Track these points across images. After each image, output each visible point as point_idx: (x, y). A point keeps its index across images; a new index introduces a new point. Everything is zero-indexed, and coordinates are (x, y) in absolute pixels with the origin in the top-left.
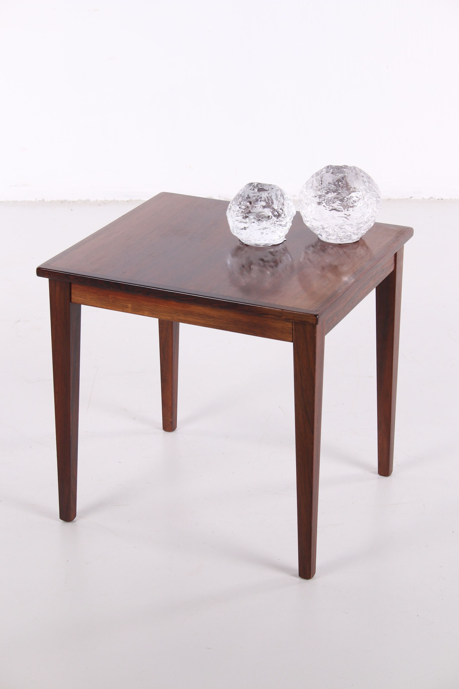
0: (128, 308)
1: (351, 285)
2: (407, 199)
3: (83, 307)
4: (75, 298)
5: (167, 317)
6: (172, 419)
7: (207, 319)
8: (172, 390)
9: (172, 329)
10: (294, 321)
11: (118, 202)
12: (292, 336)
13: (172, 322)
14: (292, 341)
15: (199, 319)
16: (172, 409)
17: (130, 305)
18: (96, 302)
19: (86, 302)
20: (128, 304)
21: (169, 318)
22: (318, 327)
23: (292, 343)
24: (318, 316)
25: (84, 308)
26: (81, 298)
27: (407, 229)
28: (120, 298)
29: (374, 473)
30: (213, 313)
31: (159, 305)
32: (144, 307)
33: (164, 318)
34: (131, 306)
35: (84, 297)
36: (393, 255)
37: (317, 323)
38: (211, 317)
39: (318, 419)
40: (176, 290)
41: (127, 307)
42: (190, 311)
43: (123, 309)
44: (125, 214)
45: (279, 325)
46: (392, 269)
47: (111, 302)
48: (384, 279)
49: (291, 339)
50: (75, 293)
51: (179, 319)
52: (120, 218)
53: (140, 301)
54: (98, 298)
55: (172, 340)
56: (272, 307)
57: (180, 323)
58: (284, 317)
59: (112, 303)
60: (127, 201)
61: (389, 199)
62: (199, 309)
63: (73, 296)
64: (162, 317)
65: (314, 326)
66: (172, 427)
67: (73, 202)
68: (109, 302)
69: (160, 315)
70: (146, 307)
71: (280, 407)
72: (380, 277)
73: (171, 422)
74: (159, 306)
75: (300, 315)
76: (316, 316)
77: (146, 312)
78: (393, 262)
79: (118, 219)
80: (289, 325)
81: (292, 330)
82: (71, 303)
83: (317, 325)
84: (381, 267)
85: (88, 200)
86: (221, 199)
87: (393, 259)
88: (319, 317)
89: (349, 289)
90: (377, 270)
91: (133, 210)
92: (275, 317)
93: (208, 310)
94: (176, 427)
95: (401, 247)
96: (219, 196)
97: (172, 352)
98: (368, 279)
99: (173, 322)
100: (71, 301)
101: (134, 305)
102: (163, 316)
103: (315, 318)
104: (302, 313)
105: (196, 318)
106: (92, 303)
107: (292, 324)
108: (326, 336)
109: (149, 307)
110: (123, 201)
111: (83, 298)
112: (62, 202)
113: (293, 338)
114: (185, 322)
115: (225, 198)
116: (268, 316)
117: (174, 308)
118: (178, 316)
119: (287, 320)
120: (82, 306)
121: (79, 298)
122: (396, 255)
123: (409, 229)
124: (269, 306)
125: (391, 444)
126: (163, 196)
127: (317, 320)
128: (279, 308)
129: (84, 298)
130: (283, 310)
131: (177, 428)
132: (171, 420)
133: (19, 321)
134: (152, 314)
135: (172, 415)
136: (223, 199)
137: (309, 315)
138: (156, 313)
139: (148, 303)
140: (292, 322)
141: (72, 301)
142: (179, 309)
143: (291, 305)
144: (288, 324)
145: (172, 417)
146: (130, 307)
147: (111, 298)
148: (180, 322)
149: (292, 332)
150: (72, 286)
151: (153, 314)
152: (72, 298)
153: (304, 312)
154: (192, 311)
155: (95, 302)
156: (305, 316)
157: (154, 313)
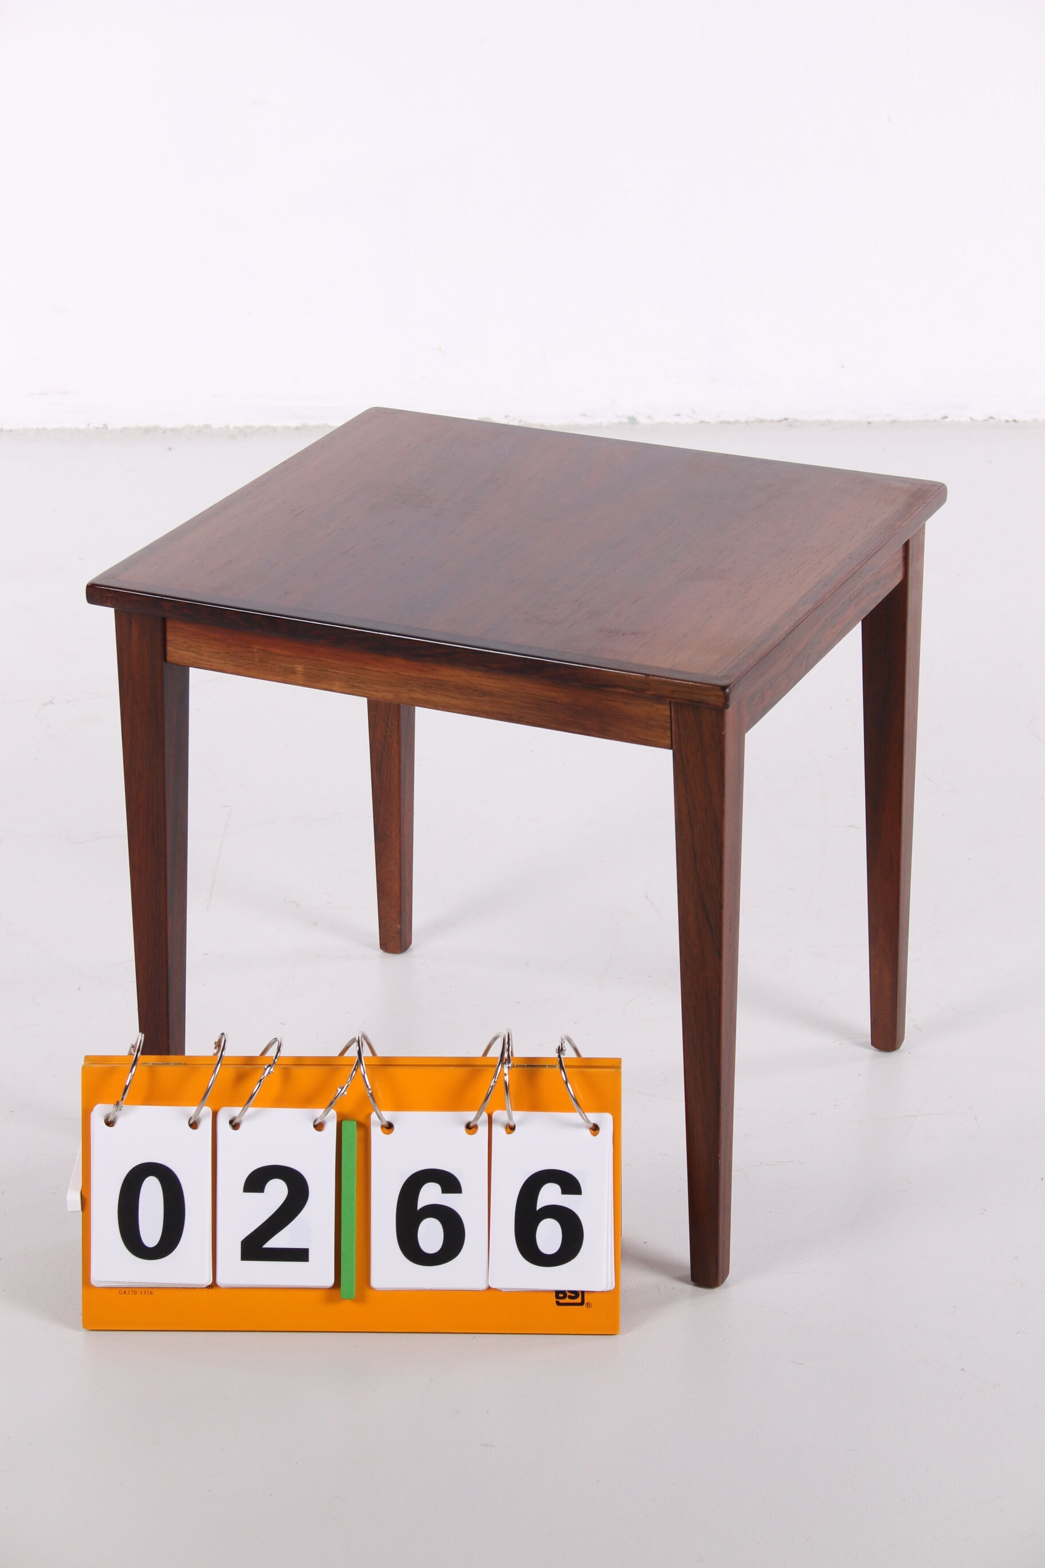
0: (295, 673)
1: (803, 617)
2: (935, 421)
3: (193, 672)
4: (175, 652)
5: (386, 695)
6: (401, 925)
7: (475, 698)
8: (401, 858)
9: (399, 721)
10: (674, 700)
11: (275, 430)
12: (670, 735)
13: (399, 706)
14: (670, 746)
15: (458, 699)
16: (400, 900)
17: (299, 668)
18: (223, 662)
19: (199, 662)
20: (295, 666)
21: (389, 696)
22: (730, 713)
23: (670, 752)
24: (727, 690)
25: (196, 675)
26: (188, 651)
27: (933, 485)
28: (278, 651)
29: (862, 1045)
30: (491, 684)
31: (368, 668)
32: (333, 671)
33: (378, 696)
34: (302, 670)
35: (195, 650)
36: (900, 547)
37: (726, 705)
38: (485, 694)
39: (731, 923)
40: (405, 633)
41: (293, 672)
42: (437, 680)
43: (286, 676)
44: (289, 459)
45: (641, 709)
46: (898, 580)
47: (257, 660)
48: (881, 602)
49: (669, 742)
50: (175, 642)
51: (413, 699)
52: (276, 467)
53: (323, 659)
54: (226, 653)
55: (399, 742)
56: (623, 669)
57: (416, 708)
58: (650, 692)
59: (259, 662)
60: (297, 428)
61: (894, 422)
62: (458, 676)
63: (169, 648)
64: (374, 693)
65: (720, 711)
66: (401, 944)
67: (172, 430)
68: (252, 660)
69: (369, 691)
70: (337, 671)
71: (646, 897)
72: (870, 598)
73: (400, 933)
74: (366, 669)
75: (688, 686)
76: (723, 688)
77: (338, 684)
78: (900, 561)
79: (273, 470)
80: (663, 710)
81: (669, 721)
82: (165, 664)
83: (726, 711)
84: (873, 574)
85: (207, 427)
86: (512, 423)
87: (900, 555)
88: (730, 690)
89: (800, 625)
90: (865, 582)
91: (307, 449)
92: (633, 692)
93: (478, 677)
94: (410, 943)
95: (918, 529)
96: (506, 417)
97: (399, 772)
98: (844, 603)
99: (402, 705)
100: (165, 660)
101: (310, 667)
102: (377, 691)
103: (721, 693)
104: (691, 682)
105: (452, 695)
106: (214, 664)
107: (669, 707)
108: (747, 735)
109: (344, 673)
110: (288, 428)
111: (193, 652)
112: (147, 431)
113: (673, 739)
114: (427, 706)
115: (520, 421)
116: (615, 690)
117: (400, 673)
118: (410, 690)
119: (659, 698)
120: (191, 669)
121: (184, 652)
122: (906, 546)
123: (936, 486)
124: (616, 668)
125: (900, 977)
126: (376, 416)
127: (726, 698)
128: (638, 671)
129: (196, 652)
130: (648, 675)
131: (412, 945)
132: (399, 926)
133: (53, 703)
134: (351, 688)
135: (401, 915)
136: (516, 423)
137: (709, 686)
138: (358, 685)
139: (341, 662)
140: (670, 702)
141: (169, 658)
142: (413, 675)
143: (667, 665)
144: (660, 706)
145: (401, 920)
146: (300, 671)
147: (258, 652)
148: (418, 706)
149: (669, 725)
150: (169, 624)
151: (353, 687)
152: (168, 652)
153: (698, 680)
154: (441, 680)
155: (220, 661)
156: (699, 688)
157: (355, 685)
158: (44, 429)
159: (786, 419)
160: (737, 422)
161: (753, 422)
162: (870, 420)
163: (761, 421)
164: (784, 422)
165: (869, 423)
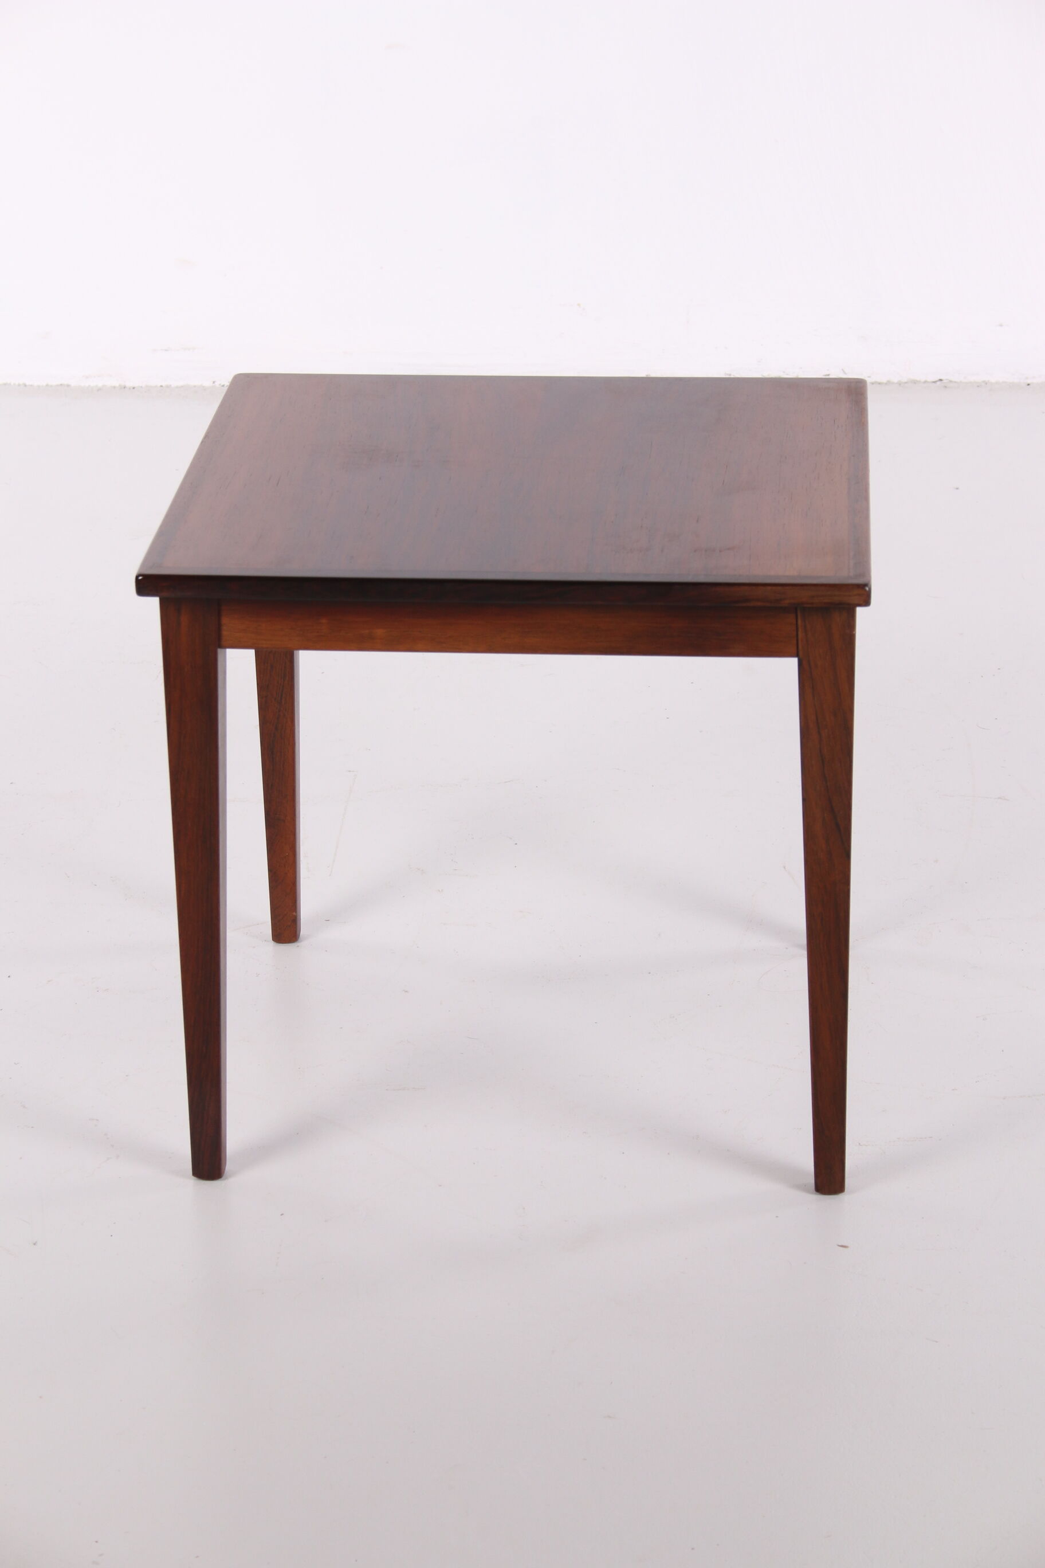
12: (795, 645)
14: (795, 655)
23: (795, 660)
24: (867, 588)
35: (255, 630)
49: (794, 651)
50: (228, 626)
54: (292, 628)
59: (326, 633)
63: (224, 632)
75: (828, 589)
76: (863, 587)
81: (795, 629)
100: (220, 645)
103: (862, 591)
107: (794, 614)
111: (252, 633)
113: (799, 648)
129: (255, 633)
137: (849, 586)
141: (223, 643)
149: (795, 633)
152: (222, 637)
153: (836, 582)
158: (168, 387)
159: (941, 380)
160: (889, 383)
161: (906, 383)
162: (1029, 382)
163: (915, 382)
164: (938, 383)
165: (1029, 385)
